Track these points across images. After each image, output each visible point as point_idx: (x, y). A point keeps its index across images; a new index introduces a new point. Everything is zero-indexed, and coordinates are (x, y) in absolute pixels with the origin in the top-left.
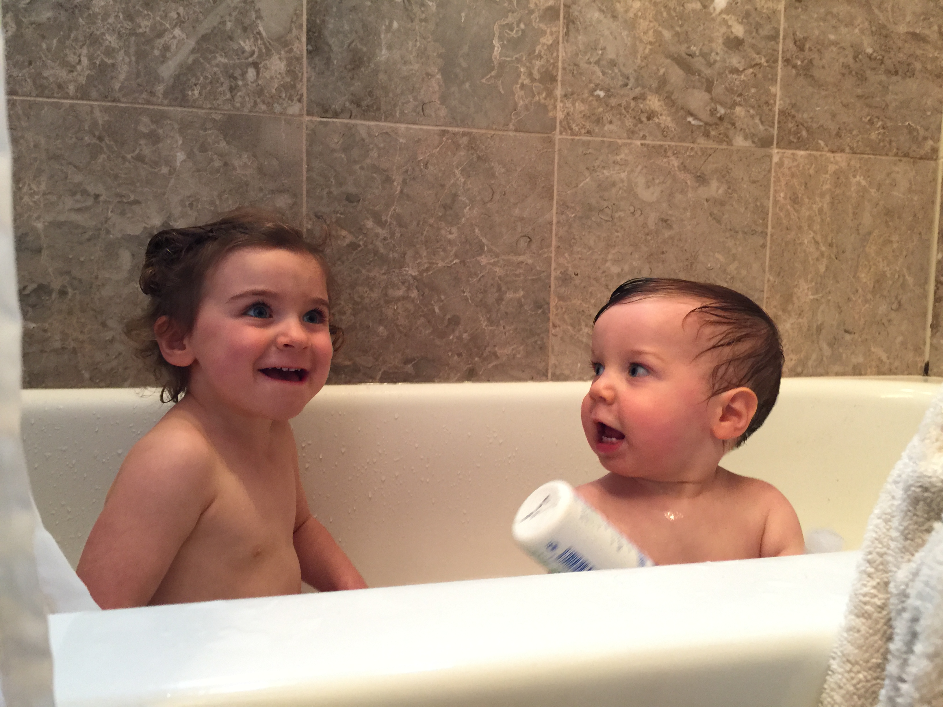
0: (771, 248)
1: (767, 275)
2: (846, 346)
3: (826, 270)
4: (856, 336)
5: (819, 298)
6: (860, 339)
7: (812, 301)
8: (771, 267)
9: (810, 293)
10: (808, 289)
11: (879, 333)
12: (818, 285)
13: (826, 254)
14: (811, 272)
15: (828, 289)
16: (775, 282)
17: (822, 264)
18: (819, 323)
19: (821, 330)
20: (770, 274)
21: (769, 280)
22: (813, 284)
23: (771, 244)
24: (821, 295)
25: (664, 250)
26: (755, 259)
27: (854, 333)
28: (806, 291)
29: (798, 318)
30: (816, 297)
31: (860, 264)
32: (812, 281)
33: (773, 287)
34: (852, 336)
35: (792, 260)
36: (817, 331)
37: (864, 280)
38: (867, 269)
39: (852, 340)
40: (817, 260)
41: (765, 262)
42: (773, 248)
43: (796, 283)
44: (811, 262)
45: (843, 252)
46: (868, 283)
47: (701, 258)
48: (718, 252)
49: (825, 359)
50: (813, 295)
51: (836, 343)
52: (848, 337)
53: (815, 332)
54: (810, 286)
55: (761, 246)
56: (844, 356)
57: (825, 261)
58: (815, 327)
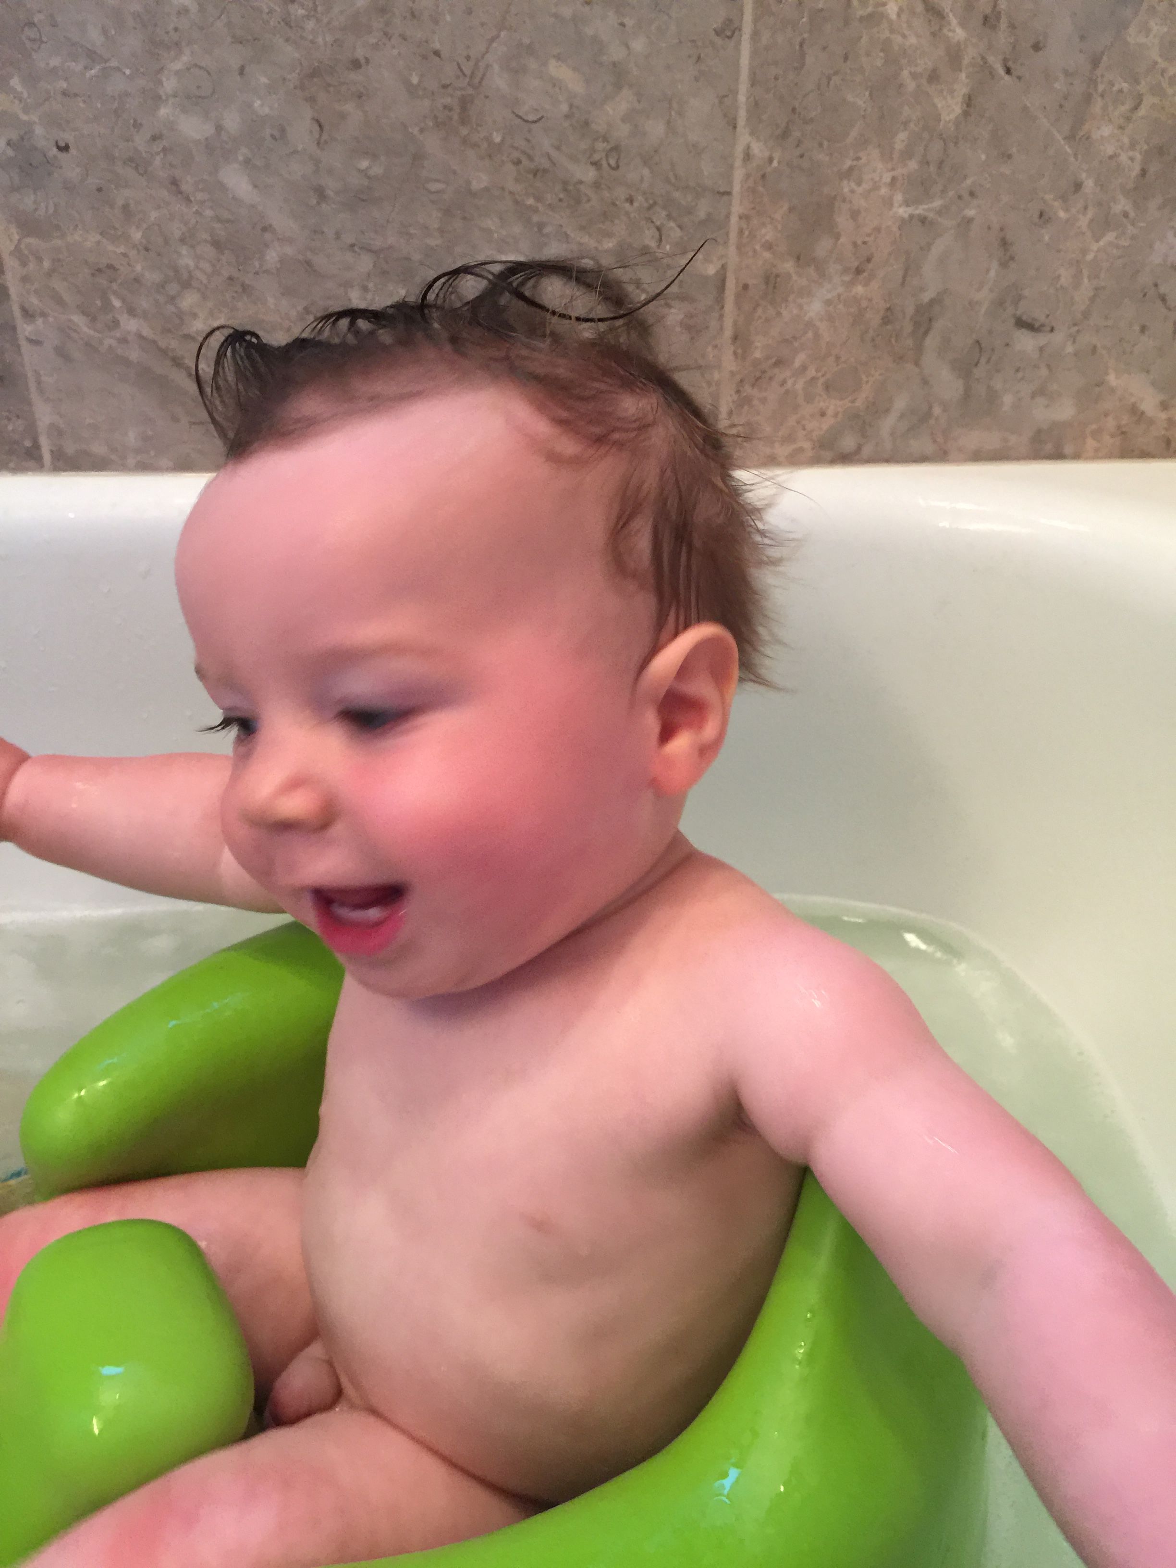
0: (756, 35)
1: (744, 137)
2: (1018, 370)
3: (966, 114)
4: (1058, 337)
5: (931, 215)
6: (1070, 349)
7: (904, 223)
8: (755, 106)
9: (899, 197)
10: (894, 179)
11: (1143, 329)
12: (933, 168)
13: (970, 55)
14: (906, 124)
15: (969, 182)
16: (771, 160)
17: (952, 92)
18: (926, 297)
19: (930, 320)
20: (752, 134)
21: (748, 156)
22: (913, 165)
23: (756, 21)
24: (937, 203)
25: (360, 53)
26: (697, 79)
27: (1052, 330)
28: (884, 191)
29: (852, 283)
30: (920, 210)
31: (1101, 88)
32: (908, 154)
33: (763, 176)
34: (1042, 339)
35: (836, 80)
36: (917, 324)
37: (1110, 150)
38: (1124, 108)
39: (1041, 349)
40: (934, 77)
41: (735, 92)
42: (765, 38)
43: (848, 163)
44: (911, 86)
45: (1037, 47)
46: (1124, 158)
47: (499, 81)
48: (558, 57)
49: (937, 410)
50: (907, 203)
51: (983, 360)
52: (1026, 342)
53: (908, 328)
54: (899, 172)
55: (718, 33)
56: (1008, 400)
57: (962, 84)
58: (910, 310)
